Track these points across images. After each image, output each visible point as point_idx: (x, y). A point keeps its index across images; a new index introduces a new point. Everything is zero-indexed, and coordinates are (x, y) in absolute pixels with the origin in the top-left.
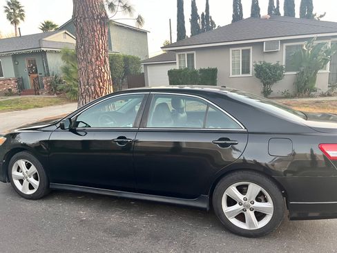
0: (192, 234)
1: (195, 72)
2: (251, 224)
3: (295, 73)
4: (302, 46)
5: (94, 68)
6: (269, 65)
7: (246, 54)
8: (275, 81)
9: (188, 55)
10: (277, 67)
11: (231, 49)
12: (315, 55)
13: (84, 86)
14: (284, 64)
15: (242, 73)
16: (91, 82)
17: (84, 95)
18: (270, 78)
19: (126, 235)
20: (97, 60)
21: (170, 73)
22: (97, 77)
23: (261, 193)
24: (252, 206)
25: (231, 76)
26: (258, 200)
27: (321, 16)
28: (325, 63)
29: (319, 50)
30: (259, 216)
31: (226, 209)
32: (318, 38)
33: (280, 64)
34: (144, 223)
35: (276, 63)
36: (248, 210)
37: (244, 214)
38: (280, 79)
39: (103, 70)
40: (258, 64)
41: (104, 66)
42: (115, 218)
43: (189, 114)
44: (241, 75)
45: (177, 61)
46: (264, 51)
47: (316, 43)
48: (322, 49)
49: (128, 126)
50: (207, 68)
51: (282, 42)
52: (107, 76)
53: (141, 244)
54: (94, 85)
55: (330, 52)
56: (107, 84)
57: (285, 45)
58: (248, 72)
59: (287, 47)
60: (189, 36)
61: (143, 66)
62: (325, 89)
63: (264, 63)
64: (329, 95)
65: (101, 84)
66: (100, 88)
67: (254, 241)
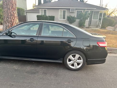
0: (57, 71)
1: (47, 17)
2: (76, 67)
3: (79, 20)
4: (82, 11)
5: (11, 11)
6: (72, 16)
7: (64, 12)
8: (73, 22)
9: (44, 10)
10: (74, 18)
11: (59, 10)
12: (85, 15)
13: (6, 18)
14: (76, 17)
15: (63, 19)
16: (9, 17)
17: (6, 22)
18: (72, 21)
19: (35, 73)
20: (12, 8)
21: (38, 16)
22: (12, 15)
23: (79, 57)
24: (76, 61)
25: (59, 19)
26: (78, 59)
27: (86, 2)
28: (88, 18)
29: (87, 13)
30: (78, 64)
31: (68, 63)
32: (87, 9)
33: (75, 16)
34: (40, 69)
35: (74, 16)
36: (75, 63)
37: (74, 64)
38: (75, 22)
39: (14, 13)
40: (68, 16)
41: (15, 11)
42: (29, 68)
43: (52, 31)
44: (62, 19)
45: (40, 12)
46: (70, 12)
47: (86, 11)
48: (88, 13)
49: (34, 35)
50: (51, 16)
51: (76, 9)
52: (16, 15)
53: (41, 76)
54: (11, 18)
55: (90, 14)
56: (16, 18)
57: (77, 10)
58: (65, 19)
59: (77, 11)
60: (43, 3)
61: (25, 13)
62: (87, 26)
63: (70, 16)
64: (88, 28)
65: (14, 18)
66: (13, 20)
67: (77, 72)
